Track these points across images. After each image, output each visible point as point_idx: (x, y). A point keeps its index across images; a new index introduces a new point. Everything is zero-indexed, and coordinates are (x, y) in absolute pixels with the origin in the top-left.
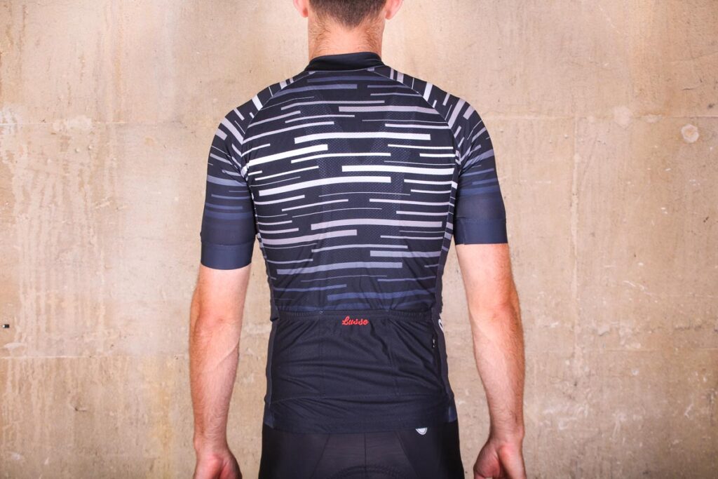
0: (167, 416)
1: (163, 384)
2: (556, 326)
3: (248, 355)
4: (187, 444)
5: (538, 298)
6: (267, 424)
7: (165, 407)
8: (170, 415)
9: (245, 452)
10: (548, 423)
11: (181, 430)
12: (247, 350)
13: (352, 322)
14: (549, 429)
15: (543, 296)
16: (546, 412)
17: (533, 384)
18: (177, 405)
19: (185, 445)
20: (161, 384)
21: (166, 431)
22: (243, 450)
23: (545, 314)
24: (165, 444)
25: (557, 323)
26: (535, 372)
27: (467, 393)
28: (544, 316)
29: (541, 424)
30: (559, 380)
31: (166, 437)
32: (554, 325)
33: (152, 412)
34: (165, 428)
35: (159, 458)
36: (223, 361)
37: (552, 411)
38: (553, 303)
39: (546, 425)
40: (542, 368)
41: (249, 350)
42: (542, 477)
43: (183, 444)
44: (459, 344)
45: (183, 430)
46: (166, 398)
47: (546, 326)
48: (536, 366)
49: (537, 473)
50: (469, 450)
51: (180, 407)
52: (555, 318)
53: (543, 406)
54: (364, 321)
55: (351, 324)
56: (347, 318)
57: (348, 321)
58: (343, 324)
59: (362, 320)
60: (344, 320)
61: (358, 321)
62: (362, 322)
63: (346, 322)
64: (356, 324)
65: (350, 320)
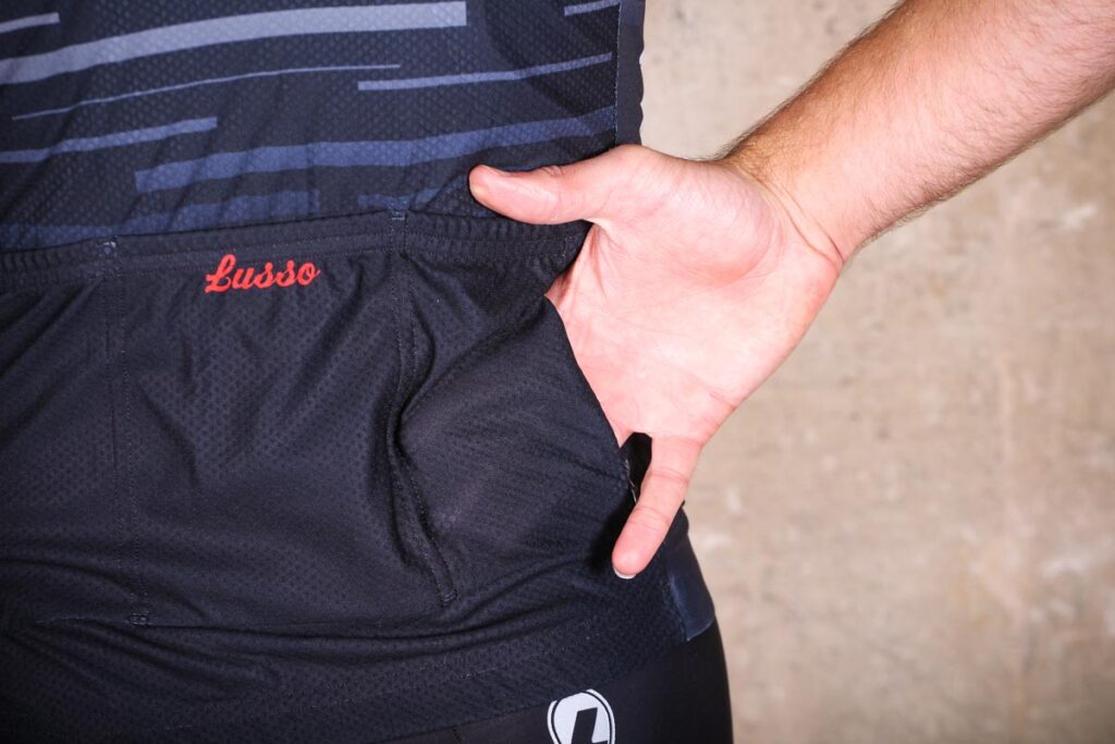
2: (1085, 221)
10: (1064, 609)
13: (247, 280)
14: (1070, 635)
16: (1054, 567)
17: (998, 457)
25: (1088, 211)
26: (1007, 407)
27: (733, 502)
29: (1037, 615)
30: (1099, 439)
32: (1079, 215)
37: (1076, 562)
39: (1054, 620)
40: (1032, 392)
47: (1044, 225)
48: (1007, 385)
52: (1080, 193)
53: (1044, 544)
54: (302, 269)
55: (246, 285)
56: (224, 261)
57: (231, 275)
58: (208, 289)
59: (291, 264)
60: (213, 273)
61: (275, 271)
62: (292, 273)
63: (223, 282)
64: (267, 284)
65: (241, 271)
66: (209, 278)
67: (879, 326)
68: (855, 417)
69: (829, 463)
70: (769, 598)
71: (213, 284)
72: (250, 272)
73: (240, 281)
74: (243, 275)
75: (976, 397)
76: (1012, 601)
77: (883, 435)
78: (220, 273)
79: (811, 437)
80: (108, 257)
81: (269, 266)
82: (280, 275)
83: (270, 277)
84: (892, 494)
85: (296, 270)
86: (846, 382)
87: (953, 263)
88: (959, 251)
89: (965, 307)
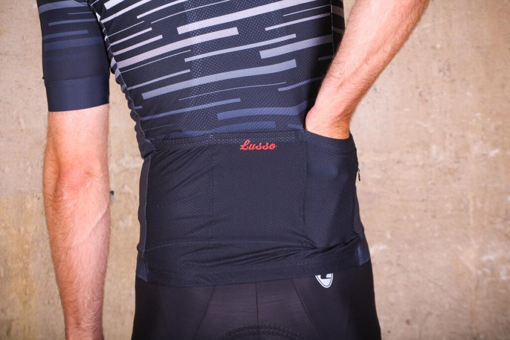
0: (27, 269)
1: (22, 229)
2: (496, 154)
3: (125, 193)
4: (51, 302)
5: (474, 120)
6: (140, 277)
7: (24, 257)
8: (31, 266)
9: (122, 310)
10: (488, 271)
11: (44, 284)
12: (123, 186)
13: (253, 147)
14: (489, 279)
15: (480, 118)
16: (485, 258)
17: (469, 224)
18: (39, 255)
19: (49, 303)
20: (19, 230)
21: (26, 286)
22: (120, 307)
23: (483, 140)
24: (25, 303)
25: (497, 151)
26: (471, 209)
27: (388, 236)
28: (481, 142)
29: (480, 273)
30: (499, 220)
31: (26, 294)
32: (494, 152)
33: (9, 264)
34: (24, 282)
35: (18, 318)
36: (96, 227)
37: (492, 257)
38: (492, 127)
39: (485, 274)
40: (479, 205)
41: (126, 187)
42: (482, 336)
43: (46, 302)
44: (378, 177)
45: (46, 285)
46: (26, 246)
47: (484, 155)
48: (472, 203)
49: (475, 332)
50: (392, 304)
51: (42, 256)
52: (495, 145)
53: (482, 251)
54: (271, 145)
55: (253, 149)
56: (246, 142)
57: (249, 145)
58: (241, 149)
59: (267, 144)
60: (243, 144)
61: (262, 145)
62: (267, 146)
63: (245, 147)
64: (259, 149)
65: (251, 145)
66: (241, 146)
67: (433, 184)
68: (426, 211)
69: (418, 225)
70: (398, 265)
71: (242, 147)
72: (254, 145)
73: (251, 148)
74: (252, 146)
75: (462, 206)
76: (472, 268)
77: (434, 217)
78: (245, 145)
79: (412, 216)
80: (211, 139)
81: (260, 144)
82: (264, 147)
83: (261, 147)
84: (436, 235)
85: (269, 146)
86: (423, 200)
87: (456, 166)
88: (458, 162)
89: (459, 179)
